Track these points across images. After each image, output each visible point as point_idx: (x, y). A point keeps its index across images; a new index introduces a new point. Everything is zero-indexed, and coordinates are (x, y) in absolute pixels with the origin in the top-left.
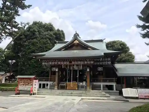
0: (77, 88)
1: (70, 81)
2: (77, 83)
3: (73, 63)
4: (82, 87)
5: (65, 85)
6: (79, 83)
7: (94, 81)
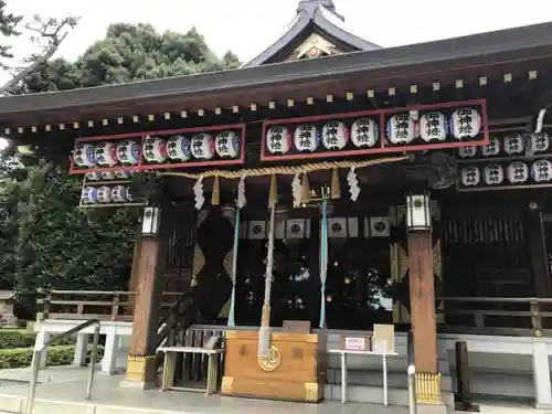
0: (312, 388)
1: (248, 317)
2: (314, 338)
3: (277, 143)
4: (365, 374)
5: (208, 349)
6: (334, 336)
7: (469, 326)
